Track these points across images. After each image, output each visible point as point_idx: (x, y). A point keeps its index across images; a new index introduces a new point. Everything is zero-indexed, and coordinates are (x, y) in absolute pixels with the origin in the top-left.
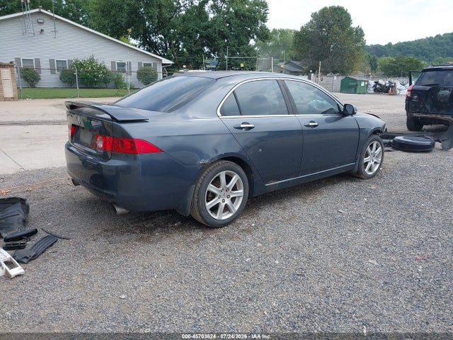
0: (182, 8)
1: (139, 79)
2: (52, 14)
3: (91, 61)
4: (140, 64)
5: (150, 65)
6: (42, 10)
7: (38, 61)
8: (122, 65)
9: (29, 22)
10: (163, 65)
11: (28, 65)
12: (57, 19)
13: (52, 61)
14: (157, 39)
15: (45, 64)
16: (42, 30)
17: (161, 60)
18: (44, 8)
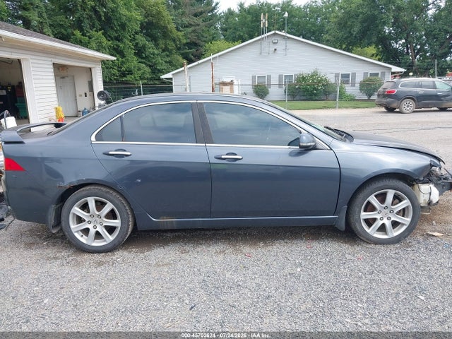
0: (430, 6)
1: (361, 89)
2: (284, 34)
3: (314, 74)
4: (365, 74)
5: (377, 74)
6: (277, 32)
7: (269, 77)
8: (346, 76)
9: (265, 43)
10: (393, 73)
11: (261, 80)
12: (289, 38)
13: (280, 77)
14: (398, 45)
15: (275, 80)
16: (275, 50)
17: (391, 69)
18: (279, 30)
